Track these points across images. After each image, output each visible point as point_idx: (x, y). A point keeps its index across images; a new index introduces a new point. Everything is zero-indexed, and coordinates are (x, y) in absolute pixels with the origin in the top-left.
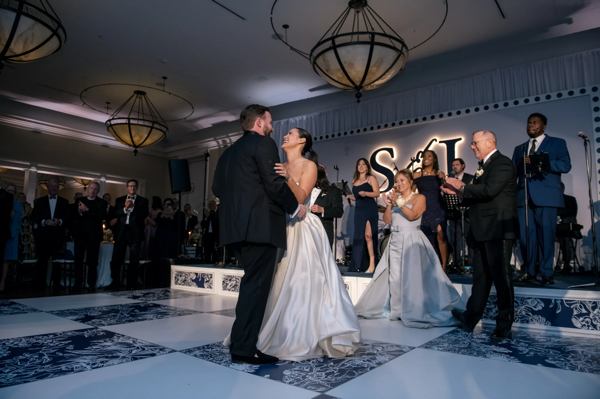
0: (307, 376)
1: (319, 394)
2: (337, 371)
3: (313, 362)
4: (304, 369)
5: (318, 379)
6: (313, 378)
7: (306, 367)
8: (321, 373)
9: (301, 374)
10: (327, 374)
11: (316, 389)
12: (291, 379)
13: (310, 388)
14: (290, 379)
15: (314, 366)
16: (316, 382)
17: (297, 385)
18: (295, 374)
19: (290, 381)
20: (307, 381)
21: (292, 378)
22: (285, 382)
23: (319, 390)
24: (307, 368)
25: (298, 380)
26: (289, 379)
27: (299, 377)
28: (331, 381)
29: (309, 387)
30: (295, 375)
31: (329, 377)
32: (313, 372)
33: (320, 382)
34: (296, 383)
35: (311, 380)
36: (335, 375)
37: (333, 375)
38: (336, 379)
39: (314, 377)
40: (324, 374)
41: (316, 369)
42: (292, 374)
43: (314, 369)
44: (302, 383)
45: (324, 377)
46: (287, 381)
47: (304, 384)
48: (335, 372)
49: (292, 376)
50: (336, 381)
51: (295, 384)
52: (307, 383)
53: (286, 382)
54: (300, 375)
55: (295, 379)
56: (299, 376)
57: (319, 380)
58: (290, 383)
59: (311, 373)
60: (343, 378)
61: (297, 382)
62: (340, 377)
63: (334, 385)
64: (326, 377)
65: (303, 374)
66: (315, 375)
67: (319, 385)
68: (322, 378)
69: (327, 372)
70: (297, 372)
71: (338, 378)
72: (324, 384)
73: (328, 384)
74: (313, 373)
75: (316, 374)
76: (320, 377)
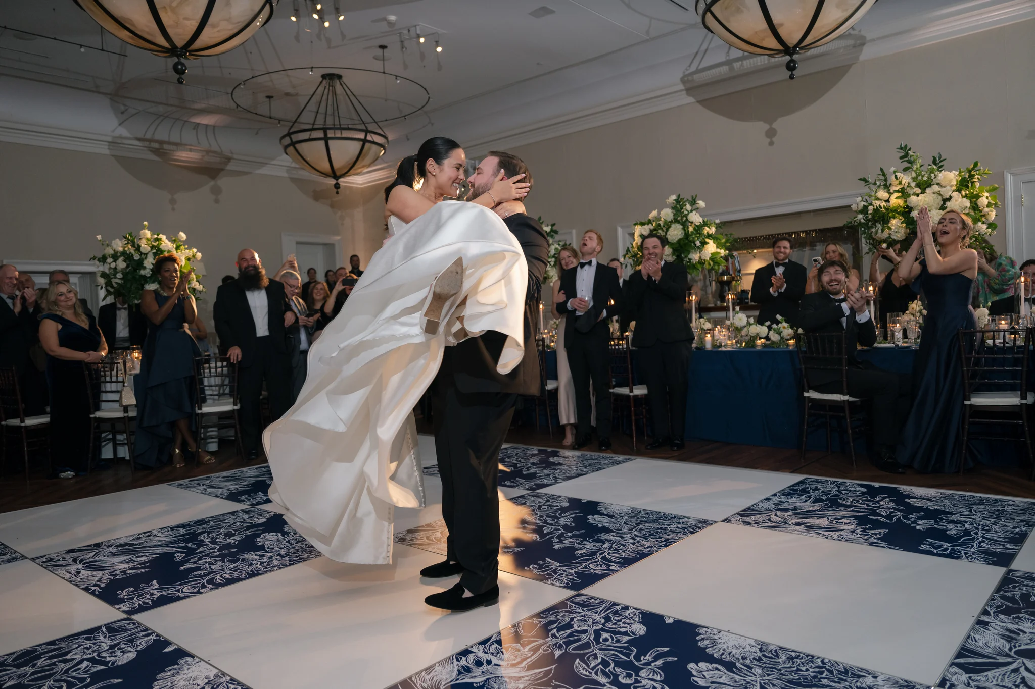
0: (603, 621)
1: (583, 591)
2: (551, 633)
3: (596, 657)
4: (611, 637)
5: (584, 616)
6: (592, 617)
7: (608, 643)
8: (579, 629)
9: (614, 627)
10: (569, 626)
11: (587, 598)
12: (627, 614)
13: (596, 600)
14: (629, 614)
15: (594, 646)
16: (589, 610)
17: (615, 604)
18: (623, 625)
19: (628, 612)
20: (601, 611)
21: (626, 617)
22: (636, 609)
23: (583, 597)
24: (606, 640)
25: (616, 613)
26: (631, 614)
27: (617, 619)
28: (566, 612)
29: (597, 602)
30: (624, 623)
31: (568, 619)
32: (594, 631)
33: (583, 610)
34: (618, 608)
35: (596, 613)
36: (556, 625)
37: (560, 623)
38: (556, 616)
39: (591, 620)
40: (576, 628)
41: (589, 638)
42: (628, 624)
43: (592, 638)
44: (609, 608)
45: (575, 620)
46: (632, 611)
47: (605, 607)
48: (555, 630)
49: (628, 621)
50: (558, 612)
51: (619, 606)
52: (601, 609)
53: (634, 610)
54: (615, 624)
55: (621, 615)
56: (616, 621)
57: (584, 613)
58: (626, 608)
59: (598, 628)
60: (545, 618)
61: (617, 611)
62: (549, 620)
63: (562, 605)
64: (572, 619)
65: (610, 626)
66: (590, 624)
67: (583, 605)
68: (579, 618)
69: (568, 631)
70: (623, 630)
71: (553, 618)
72: (575, 607)
73: (570, 607)
74: (594, 628)
75: (589, 626)
76: (581, 621)
